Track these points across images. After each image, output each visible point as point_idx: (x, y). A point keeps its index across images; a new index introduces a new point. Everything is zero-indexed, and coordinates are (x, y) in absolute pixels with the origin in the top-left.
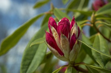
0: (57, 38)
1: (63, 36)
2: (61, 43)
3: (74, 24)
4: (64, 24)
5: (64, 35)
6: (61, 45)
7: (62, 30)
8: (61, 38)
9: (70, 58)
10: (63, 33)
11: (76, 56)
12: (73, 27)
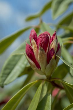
0: (35, 50)
1: (41, 50)
2: (39, 55)
3: (54, 39)
4: (44, 37)
5: (42, 48)
6: (39, 58)
7: (40, 43)
8: (39, 51)
9: (46, 72)
10: (41, 46)
11: (52, 71)
12: (53, 42)
